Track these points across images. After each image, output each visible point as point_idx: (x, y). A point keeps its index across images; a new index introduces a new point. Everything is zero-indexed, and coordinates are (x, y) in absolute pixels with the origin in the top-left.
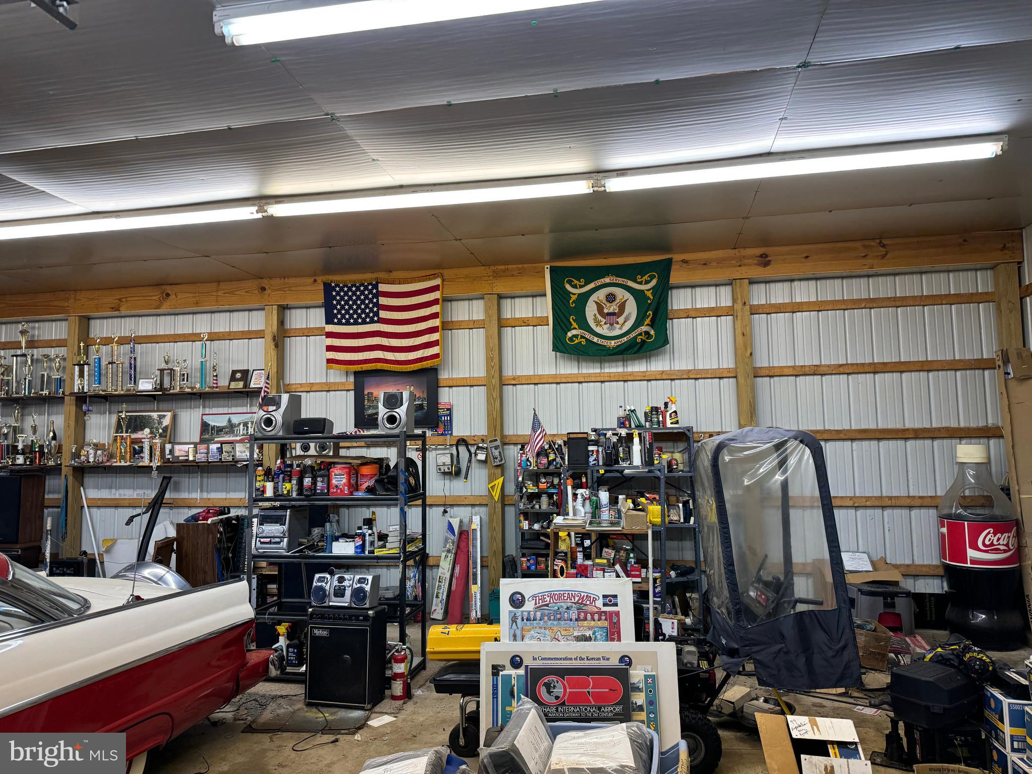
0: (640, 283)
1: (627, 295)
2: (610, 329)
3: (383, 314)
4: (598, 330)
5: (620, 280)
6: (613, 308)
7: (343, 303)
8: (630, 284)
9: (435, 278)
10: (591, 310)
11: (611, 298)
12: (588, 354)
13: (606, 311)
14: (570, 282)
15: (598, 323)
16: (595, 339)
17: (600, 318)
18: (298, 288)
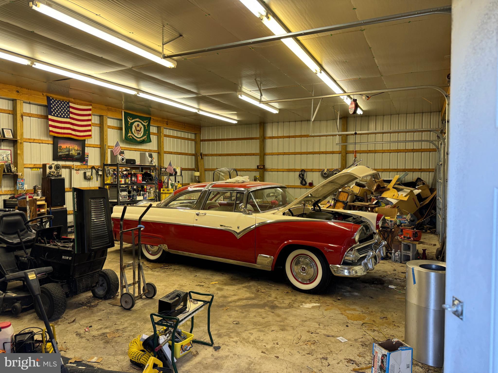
0: (144, 123)
1: (142, 126)
2: (138, 135)
3: (71, 115)
4: (135, 134)
5: (140, 121)
6: (138, 129)
7: (55, 107)
8: (142, 122)
9: (90, 106)
10: (134, 128)
11: (138, 125)
12: (132, 142)
13: (137, 129)
14: (129, 118)
15: (135, 132)
16: (135, 138)
17: (136, 131)
18: (35, 96)
